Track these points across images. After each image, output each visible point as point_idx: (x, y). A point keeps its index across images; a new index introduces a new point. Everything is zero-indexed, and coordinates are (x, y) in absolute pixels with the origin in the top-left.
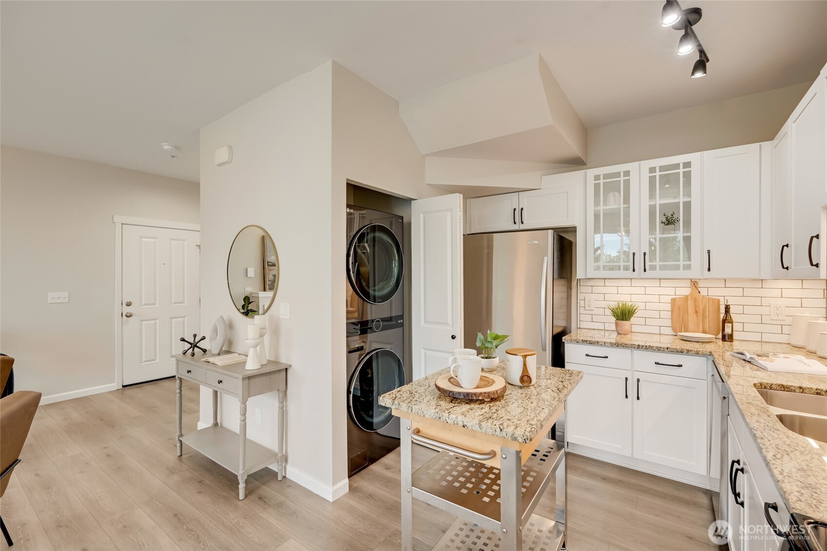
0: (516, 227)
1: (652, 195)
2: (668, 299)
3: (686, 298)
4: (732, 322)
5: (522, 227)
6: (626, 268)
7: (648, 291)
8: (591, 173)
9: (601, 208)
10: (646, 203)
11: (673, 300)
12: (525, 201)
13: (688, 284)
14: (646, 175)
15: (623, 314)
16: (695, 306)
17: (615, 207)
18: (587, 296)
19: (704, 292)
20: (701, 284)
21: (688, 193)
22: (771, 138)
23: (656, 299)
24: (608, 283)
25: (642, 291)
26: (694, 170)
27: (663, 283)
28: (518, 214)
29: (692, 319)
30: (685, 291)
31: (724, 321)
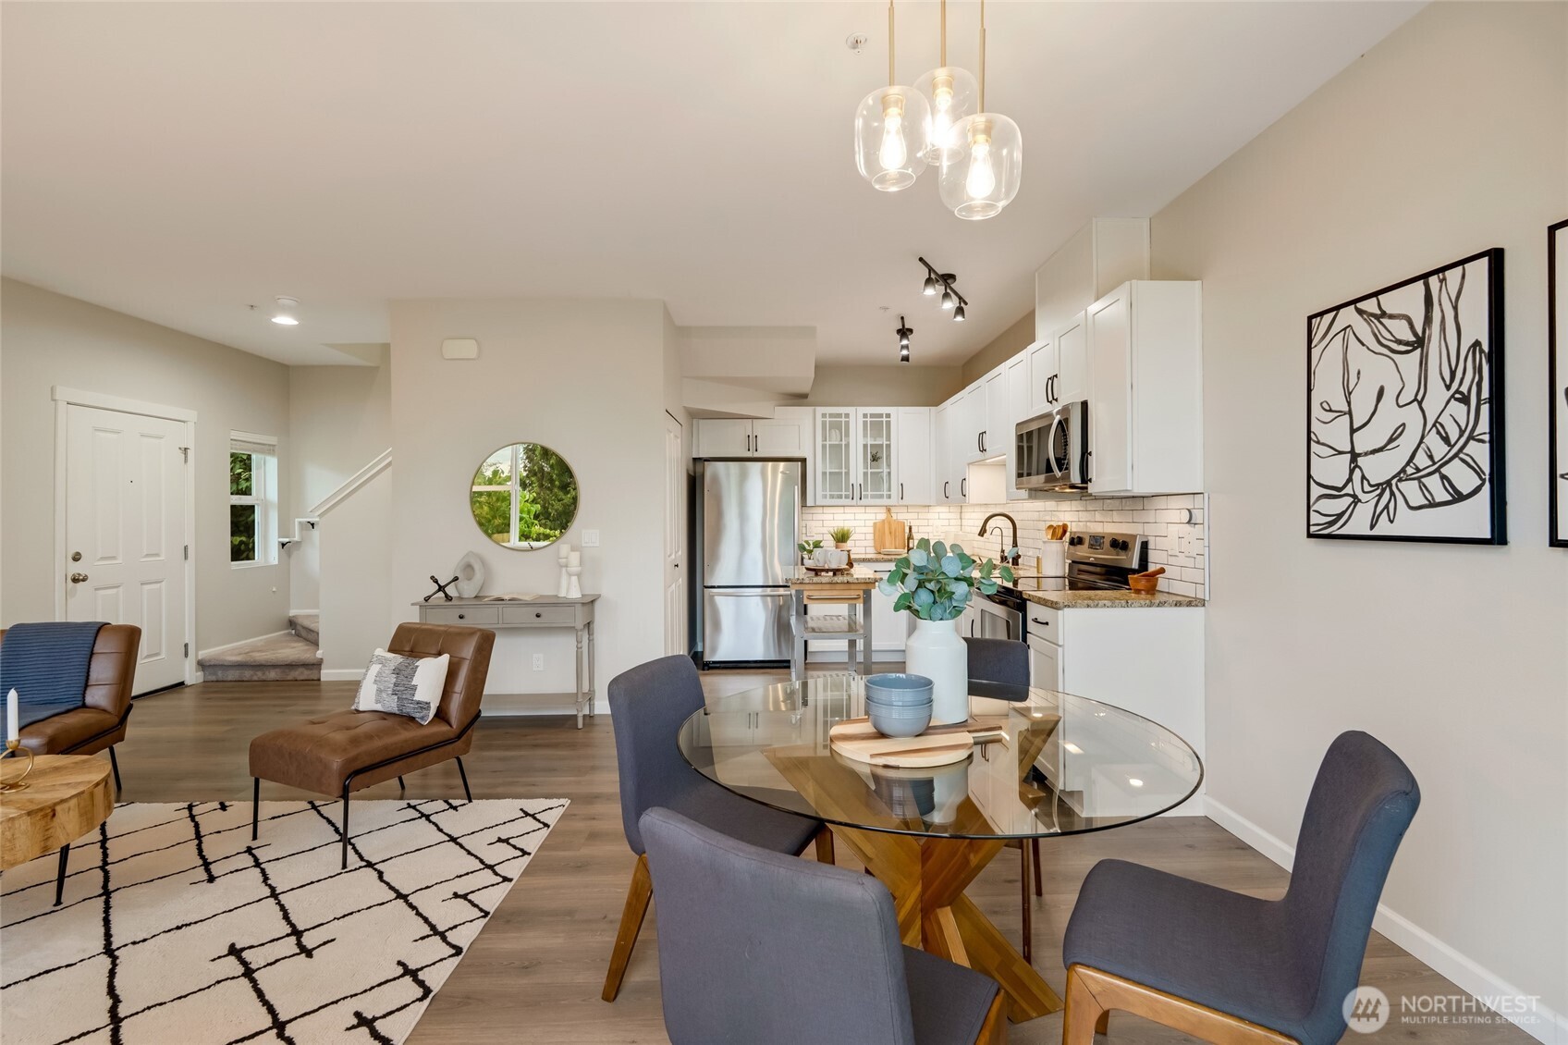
0: (749, 455)
1: (865, 435)
2: (871, 523)
3: (883, 521)
4: (913, 539)
5: (756, 455)
6: (847, 497)
7: (858, 516)
8: (820, 410)
9: (828, 443)
10: (861, 442)
11: (875, 524)
12: (759, 428)
13: (884, 510)
14: (861, 420)
15: (841, 538)
16: (890, 528)
17: (837, 443)
18: (809, 523)
19: (894, 517)
20: (893, 510)
21: (889, 438)
22: (937, 404)
23: (862, 523)
24: (826, 510)
25: (851, 516)
26: (893, 419)
27: (868, 509)
28: (752, 440)
29: (888, 538)
30: (882, 516)
31: (909, 539)
